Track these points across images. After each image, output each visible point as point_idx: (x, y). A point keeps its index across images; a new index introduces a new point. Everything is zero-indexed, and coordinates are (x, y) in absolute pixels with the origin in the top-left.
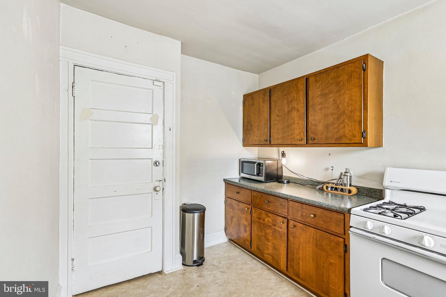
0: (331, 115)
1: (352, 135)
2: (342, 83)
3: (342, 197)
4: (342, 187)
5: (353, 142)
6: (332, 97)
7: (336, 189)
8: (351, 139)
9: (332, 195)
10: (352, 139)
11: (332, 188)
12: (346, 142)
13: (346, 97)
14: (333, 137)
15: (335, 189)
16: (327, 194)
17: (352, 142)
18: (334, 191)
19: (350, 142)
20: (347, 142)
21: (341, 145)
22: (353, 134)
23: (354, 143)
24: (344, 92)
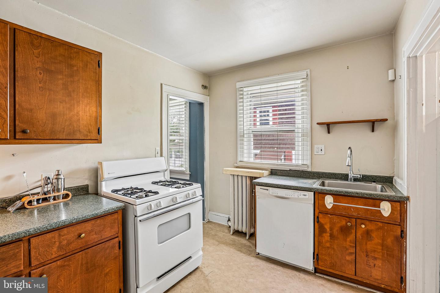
0: (60, 102)
1: (88, 131)
2: (75, 68)
3: (56, 207)
4: (54, 194)
5: (89, 138)
6: (61, 79)
7: (45, 200)
8: (86, 135)
9: (39, 212)
10: (88, 135)
11: (38, 200)
12: (80, 138)
13: (81, 87)
14: (64, 132)
15: (42, 201)
16: (32, 212)
17: (87, 139)
18: (42, 203)
19: (85, 138)
20: (82, 138)
21: (73, 141)
22: (89, 129)
23: (90, 140)
24: (79, 80)
